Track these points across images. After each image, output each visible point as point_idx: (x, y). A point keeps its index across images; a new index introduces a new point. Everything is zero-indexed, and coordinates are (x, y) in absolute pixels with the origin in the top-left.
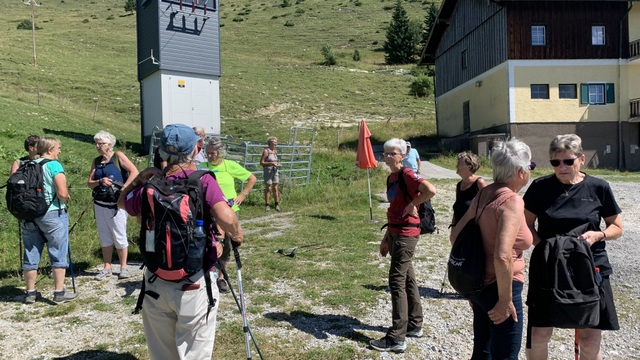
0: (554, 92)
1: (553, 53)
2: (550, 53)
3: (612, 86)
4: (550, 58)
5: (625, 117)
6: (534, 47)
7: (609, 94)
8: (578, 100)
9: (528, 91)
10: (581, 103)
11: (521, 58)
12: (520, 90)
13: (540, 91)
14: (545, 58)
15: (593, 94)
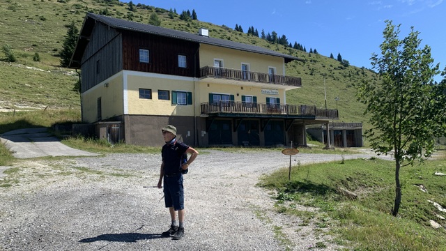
0: (155, 95)
1: (154, 69)
2: (152, 68)
3: (190, 94)
4: (152, 72)
5: (198, 114)
6: (141, 63)
7: (189, 99)
8: (170, 101)
9: (137, 93)
10: (172, 104)
11: (132, 70)
12: (131, 92)
13: (145, 94)
14: (148, 71)
15: (180, 98)
